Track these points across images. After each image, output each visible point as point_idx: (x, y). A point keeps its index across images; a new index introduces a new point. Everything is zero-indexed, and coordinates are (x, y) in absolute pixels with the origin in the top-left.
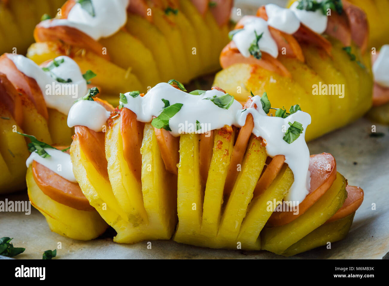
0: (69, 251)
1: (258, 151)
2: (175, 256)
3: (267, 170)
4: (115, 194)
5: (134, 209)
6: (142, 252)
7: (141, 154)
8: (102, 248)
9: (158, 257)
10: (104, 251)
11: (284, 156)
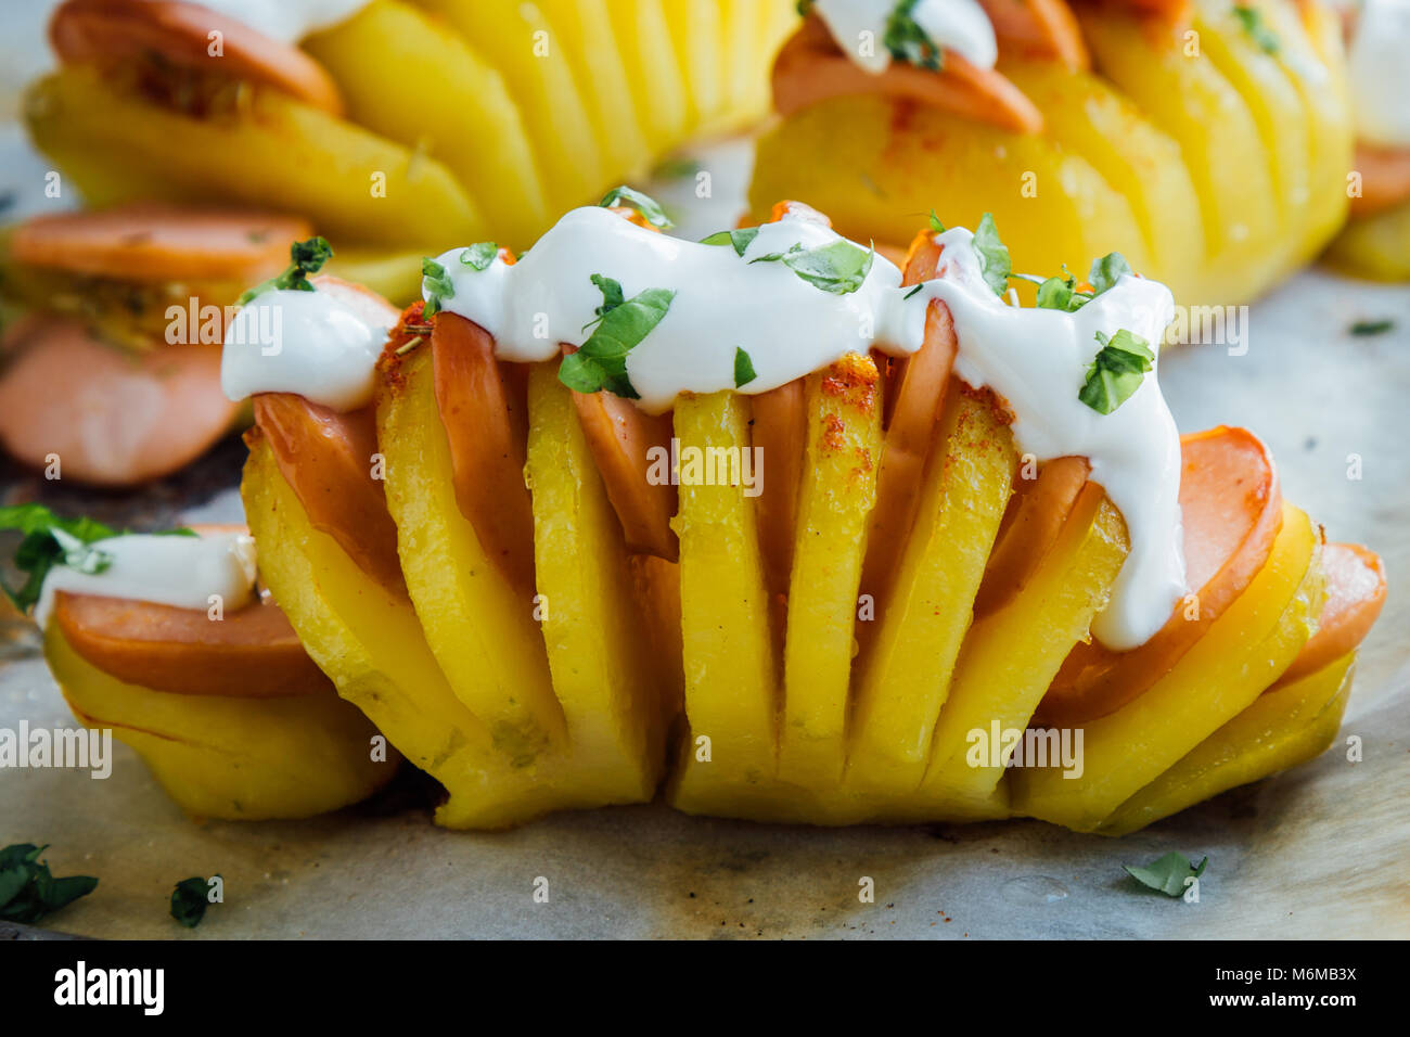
0: (267, 875)
1: (982, 444)
2: (679, 864)
3: (1022, 513)
4: (435, 652)
5: (512, 701)
6: (553, 856)
7: (528, 487)
8: (395, 852)
9: (617, 873)
10: (403, 862)
11: (1086, 460)
